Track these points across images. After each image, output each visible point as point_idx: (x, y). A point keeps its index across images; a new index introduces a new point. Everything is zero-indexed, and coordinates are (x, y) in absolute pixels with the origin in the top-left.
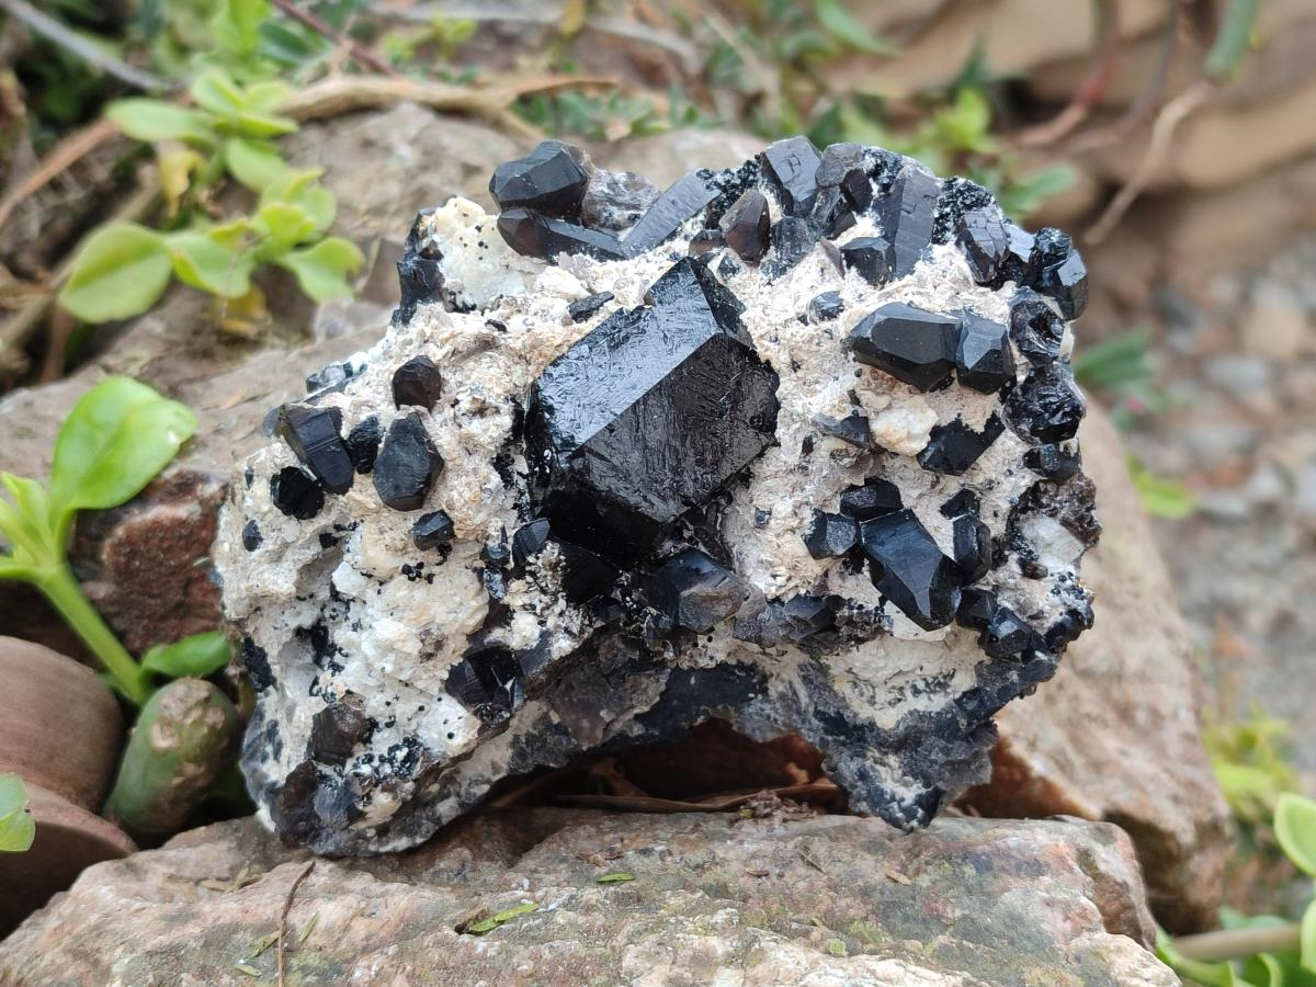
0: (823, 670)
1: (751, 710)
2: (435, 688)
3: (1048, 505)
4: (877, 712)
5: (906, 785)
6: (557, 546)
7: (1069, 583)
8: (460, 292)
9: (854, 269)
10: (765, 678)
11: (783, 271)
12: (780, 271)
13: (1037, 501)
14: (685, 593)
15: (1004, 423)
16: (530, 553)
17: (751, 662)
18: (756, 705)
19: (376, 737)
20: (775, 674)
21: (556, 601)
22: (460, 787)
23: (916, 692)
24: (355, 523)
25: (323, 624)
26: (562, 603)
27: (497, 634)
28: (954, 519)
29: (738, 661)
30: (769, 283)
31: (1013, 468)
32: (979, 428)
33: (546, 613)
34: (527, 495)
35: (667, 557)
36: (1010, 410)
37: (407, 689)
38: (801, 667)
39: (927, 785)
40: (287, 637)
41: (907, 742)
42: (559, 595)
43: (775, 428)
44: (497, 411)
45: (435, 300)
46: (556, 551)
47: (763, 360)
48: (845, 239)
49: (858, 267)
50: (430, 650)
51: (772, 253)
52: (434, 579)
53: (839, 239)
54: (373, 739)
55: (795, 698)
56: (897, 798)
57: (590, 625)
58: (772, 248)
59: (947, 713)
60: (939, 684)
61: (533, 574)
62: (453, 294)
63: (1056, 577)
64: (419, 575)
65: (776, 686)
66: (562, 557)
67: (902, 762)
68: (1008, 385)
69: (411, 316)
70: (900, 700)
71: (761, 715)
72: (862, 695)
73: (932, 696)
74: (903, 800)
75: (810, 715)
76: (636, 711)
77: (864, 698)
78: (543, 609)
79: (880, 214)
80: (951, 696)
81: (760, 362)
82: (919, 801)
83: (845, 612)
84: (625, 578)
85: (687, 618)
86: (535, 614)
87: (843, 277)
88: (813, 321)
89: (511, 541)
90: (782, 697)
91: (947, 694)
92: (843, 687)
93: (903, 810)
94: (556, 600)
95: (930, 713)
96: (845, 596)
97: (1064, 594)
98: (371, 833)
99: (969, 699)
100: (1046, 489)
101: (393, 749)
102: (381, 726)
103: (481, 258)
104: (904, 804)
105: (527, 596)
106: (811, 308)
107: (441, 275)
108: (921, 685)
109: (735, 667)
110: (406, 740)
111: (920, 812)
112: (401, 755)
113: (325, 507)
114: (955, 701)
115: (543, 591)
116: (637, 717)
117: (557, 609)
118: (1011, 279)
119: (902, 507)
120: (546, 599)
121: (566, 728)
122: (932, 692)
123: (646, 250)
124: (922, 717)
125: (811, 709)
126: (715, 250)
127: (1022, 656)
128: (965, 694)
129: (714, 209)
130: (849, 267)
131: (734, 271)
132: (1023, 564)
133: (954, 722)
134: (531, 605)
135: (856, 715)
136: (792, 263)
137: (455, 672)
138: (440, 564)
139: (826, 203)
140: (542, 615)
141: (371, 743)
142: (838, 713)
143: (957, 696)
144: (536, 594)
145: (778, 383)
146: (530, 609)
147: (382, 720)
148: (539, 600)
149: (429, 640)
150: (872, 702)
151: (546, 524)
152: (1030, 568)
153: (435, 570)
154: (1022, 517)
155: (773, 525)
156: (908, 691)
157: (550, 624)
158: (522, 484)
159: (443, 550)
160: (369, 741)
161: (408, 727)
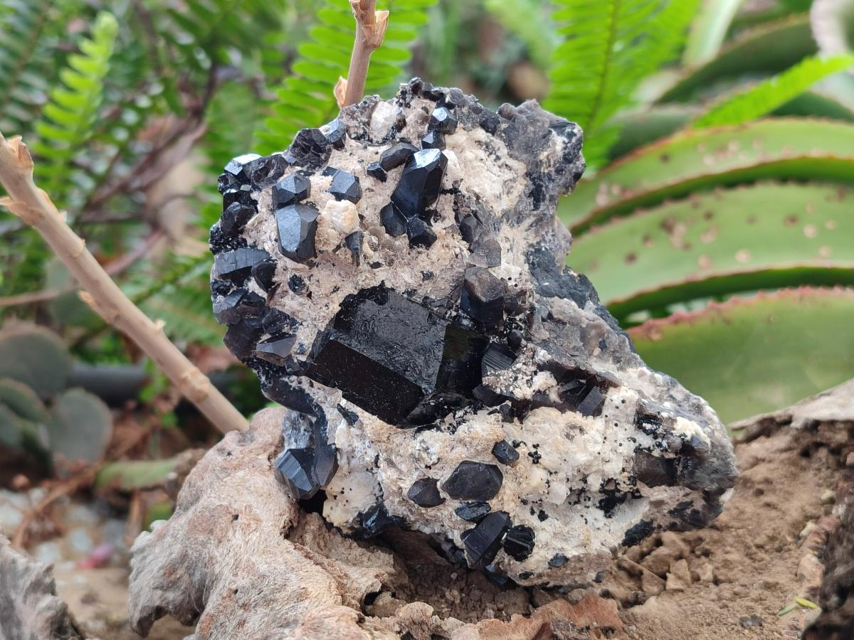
0: (506, 214)
1: (553, 247)
2: (602, 421)
3: (363, 128)
4: (519, 175)
5: (554, 144)
6: (483, 379)
7: (401, 101)
8: (375, 495)
9: (275, 279)
10: (532, 246)
11: (292, 319)
12: (293, 322)
13: (364, 135)
14: (484, 299)
15: (325, 168)
16: (495, 393)
17: (522, 256)
18: (548, 245)
19: (644, 445)
20: (526, 241)
22: (663, 391)
24: (522, 501)
25: (598, 505)
26: (519, 366)
28: (385, 172)
29: (525, 263)
30: (301, 324)
31: (348, 154)
33: (528, 373)
34: (466, 409)
35: (472, 319)
36: (317, 169)
37: (608, 437)
38: (512, 226)
39: (551, 133)
41: (529, 152)
42: (515, 369)
43: (374, 287)
44: (423, 441)
45: (384, 506)
46: (487, 378)
47: (340, 308)
48: (262, 293)
49: (271, 278)
50: (578, 431)
51: (286, 329)
52: (535, 444)
53: (264, 297)
54: (647, 447)
55: (534, 225)
56: (564, 146)
57: (526, 346)
58: (283, 331)
59: (502, 137)
60: (487, 147)
61: (507, 387)
62: (377, 499)
63: (401, 108)
64: (536, 453)
66: (489, 373)
67: (542, 151)
68: (302, 174)
69: (399, 517)
70: (506, 165)
71: (554, 240)
72: (512, 187)
73: (496, 149)
74: (564, 142)
75: (539, 212)
76: (577, 308)
77: (514, 185)
78: (527, 376)
79: (244, 281)
80: (492, 138)
81: (342, 309)
82: (561, 133)
83: (461, 211)
85: (498, 294)
86: (532, 379)
87: (281, 283)
88: (307, 290)
89: (495, 408)
90: (537, 232)
91: (491, 141)
92: (513, 200)
93: (570, 140)
94: (518, 369)
95: (507, 146)
96: (453, 214)
97: (408, 100)
99: (488, 128)
100: (354, 133)
101: (647, 433)
102: (637, 444)
103: (351, 489)
104: (566, 140)
105: (522, 387)
106: (302, 294)
107: (369, 509)
108: (493, 157)
109: (529, 264)
110: (638, 426)
111: (568, 130)
112: (648, 426)
113: (522, 524)
114: (493, 135)
115: (516, 378)
116: (581, 307)
117: (524, 367)
118: (250, 197)
119: (391, 203)
120: (520, 375)
121: (600, 342)
122: (493, 148)
123: (315, 401)
124: (510, 148)
125: (535, 212)
126: (295, 361)
127: (452, 109)
128: (487, 131)
129: (281, 374)
130: (274, 283)
131: (301, 345)
132: (400, 129)
133: (506, 131)
134: (527, 383)
135: (527, 186)
136: (287, 317)
137: (586, 413)
138: (525, 444)
139: (248, 311)
140: (531, 375)
141: (649, 448)
142: (529, 197)
143: (490, 135)
144: (519, 382)
145: (350, 295)
146: (530, 382)
147: (633, 446)
148: (522, 379)
149: (572, 433)
150: (514, 180)
151: (475, 391)
152: (401, 124)
153: (530, 445)
154: (375, 140)
155: (428, 268)
156: (500, 163)
157: (533, 368)
158: (460, 413)
159: (516, 445)
160: (649, 449)
161: (631, 429)
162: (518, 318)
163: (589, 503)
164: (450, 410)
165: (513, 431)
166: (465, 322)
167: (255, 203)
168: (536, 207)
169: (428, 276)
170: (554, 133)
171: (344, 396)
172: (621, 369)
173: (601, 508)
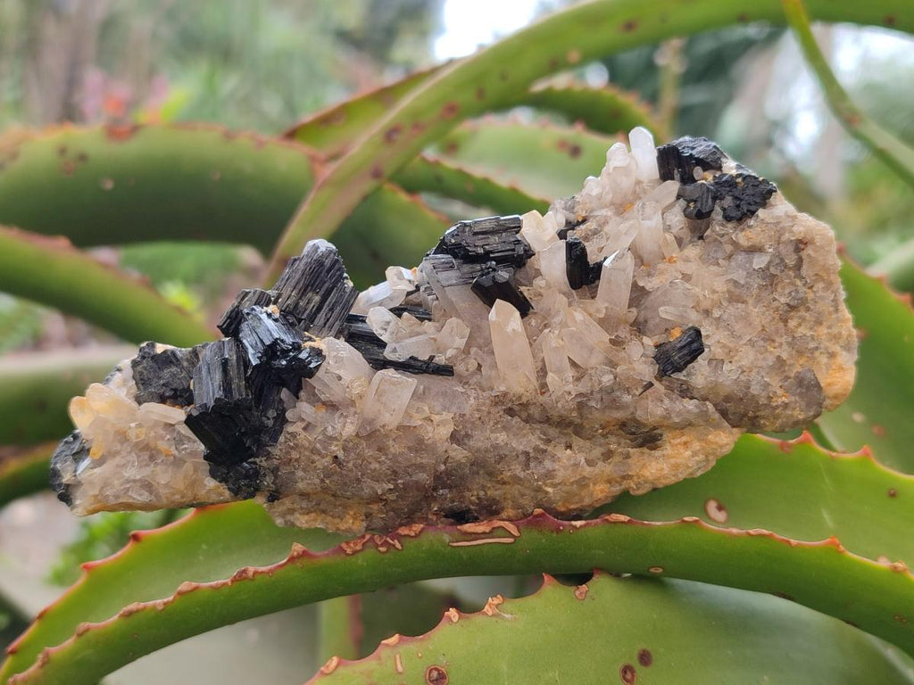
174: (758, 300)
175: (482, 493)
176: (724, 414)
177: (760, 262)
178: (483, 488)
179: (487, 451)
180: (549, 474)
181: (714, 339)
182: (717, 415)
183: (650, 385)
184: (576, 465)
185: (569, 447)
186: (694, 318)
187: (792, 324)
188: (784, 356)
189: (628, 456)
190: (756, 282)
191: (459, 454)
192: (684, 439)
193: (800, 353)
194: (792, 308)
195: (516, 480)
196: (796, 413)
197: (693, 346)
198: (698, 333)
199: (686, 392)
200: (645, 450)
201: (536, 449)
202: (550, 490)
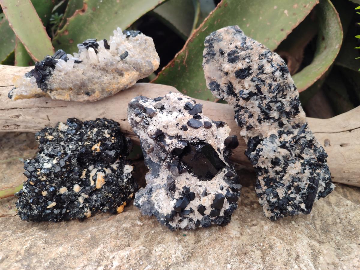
0: (161, 188)
2: (158, 127)
3: (190, 223)
5: (142, 202)
9: (227, 191)
10: (156, 178)
11: (224, 180)
12: (224, 179)
13: (191, 221)
14: (177, 167)
15: (204, 216)
16: (182, 143)
17: (160, 176)
18: (152, 177)
19: (149, 118)
20: (157, 180)
21: (174, 147)
23: (158, 203)
26: (174, 148)
27: (167, 137)
28: (190, 210)
30: (222, 178)
31: (197, 218)
32: (204, 213)
33: (172, 145)
34: (190, 142)
36: (206, 217)
37: (158, 123)
38: (160, 185)
39: (142, 205)
40: (163, 104)
41: (149, 202)
43: (202, 180)
44: (204, 137)
47: (213, 178)
50: (165, 127)
51: (226, 178)
52: (176, 128)
53: (230, 189)
55: (154, 183)
57: (170, 152)
59: (155, 209)
60: (160, 207)
61: (179, 143)
63: (179, 225)
64: (177, 125)
65: (155, 180)
66: (182, 148)
67: (145, 201)
68: (210, 216)
70: (156, 201)
71: (150, 177)
72: (157, 195)
73: (157, 206)
75: (152, 186)
76: (152, 158)
82: (139, 204)
83: (173, 193)
84: (177, 157)
85: (172, 167)
87: (225, 190)
88: (219, 186)
89: (183, 140)
90: (154, 181)
91: (158, 208)
92: (157, 191)
93: (137, 202)
96: (175, 193)
97: (176, 226)
98: (132, 117)
100: (193, 223)
101: (148, 121)
103: (223, 134)
105: (175, 142)
108: (159, 204)
109: (159, 174)
110: (149, 123)
111: (137, 204)
112: (147, 122)
113: (186, 110)
114: (157, 210)
115: (175, 145)
116: (150, 158)
117: (172, 147)
119: (191, 201)
120: (174, 145)
124: (154, 205)
126: (227, 169)
128: (158, 212)
131: (224, 173)
132: (181, 220)
133: (153, 210)
135: (153, 193)
137: (161, 131)
142: (153, 191)
144: (175, 144)
145: (209, 180)
146: (172, 143)
147: (152, 119)
148: (174, 144)
149: (167, 127)
150: (155, 196)
151: (187, 145)
152: (180, 221)
153: (178, 128)
154: (188, 219)
155: (187, 181)
156: (158, 202)
157: (170, 146)
158: (192, 141)
159: (181, 129)
160: (149, 117)
161: (151, 123)
162: (169, 160)
163: (167, 110)
164: (195, 143)
165: (181, 133)
166: (182, 164)
167: (224, 213)
168: (152, 188)
169: (188, 179)
170: (141, 205)
171: (219, 156)
172: (146, 139)
173: (164, 108)
174: (138, 47)
175: (91, 88)
176: (134, 68)
177: (138, 42)
178: (91, 86)
179: (90, 76)
180: (102, 81)
181: (130, 53)
182: (133, 68)
183: (119, 61)
184: (108, 79)
185: (106, 76)
186: (127, 50)
187: (145, 52)
188: (144, 56)
189: (118, 78)
190: (138, 45)
191: (85, 78)
192: (128, 73)
193: (147, 57)
194: (145, 49)
195: (97, 83)
196: (148, 68)
197: (126, 54)
198: (127, 52)
199: (126, 63)
200: (121, 76)
201: (100, 76)
202: (103, 85)
